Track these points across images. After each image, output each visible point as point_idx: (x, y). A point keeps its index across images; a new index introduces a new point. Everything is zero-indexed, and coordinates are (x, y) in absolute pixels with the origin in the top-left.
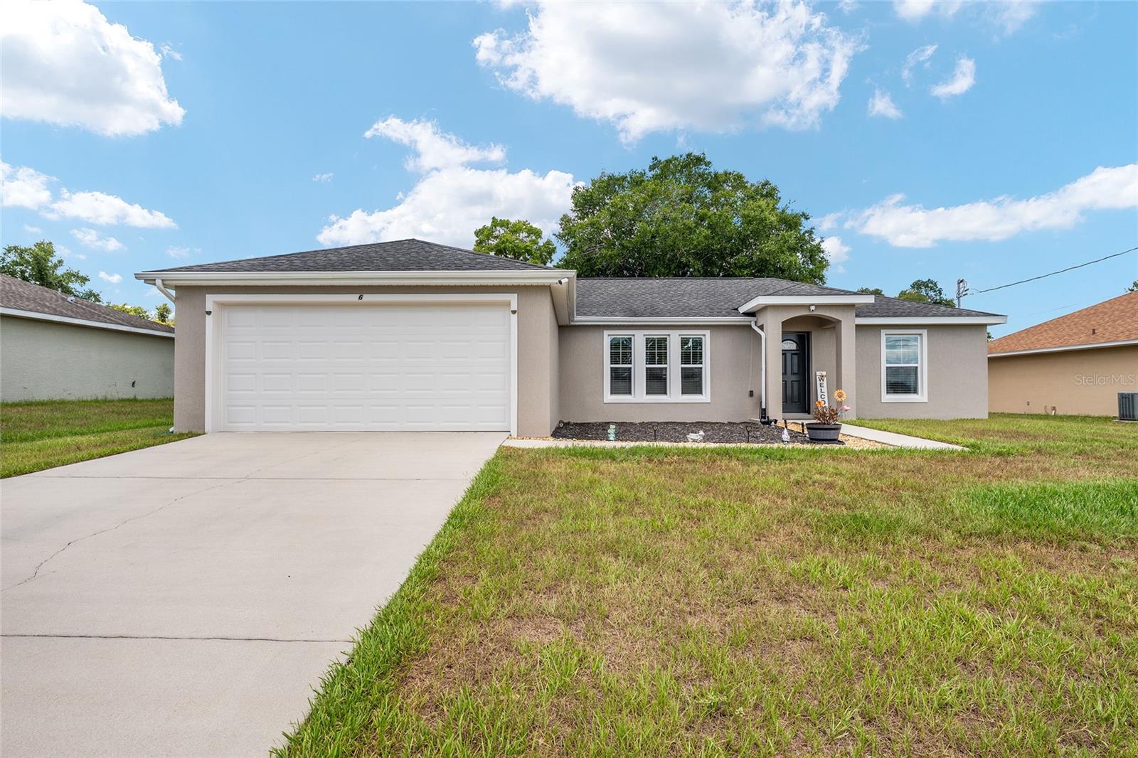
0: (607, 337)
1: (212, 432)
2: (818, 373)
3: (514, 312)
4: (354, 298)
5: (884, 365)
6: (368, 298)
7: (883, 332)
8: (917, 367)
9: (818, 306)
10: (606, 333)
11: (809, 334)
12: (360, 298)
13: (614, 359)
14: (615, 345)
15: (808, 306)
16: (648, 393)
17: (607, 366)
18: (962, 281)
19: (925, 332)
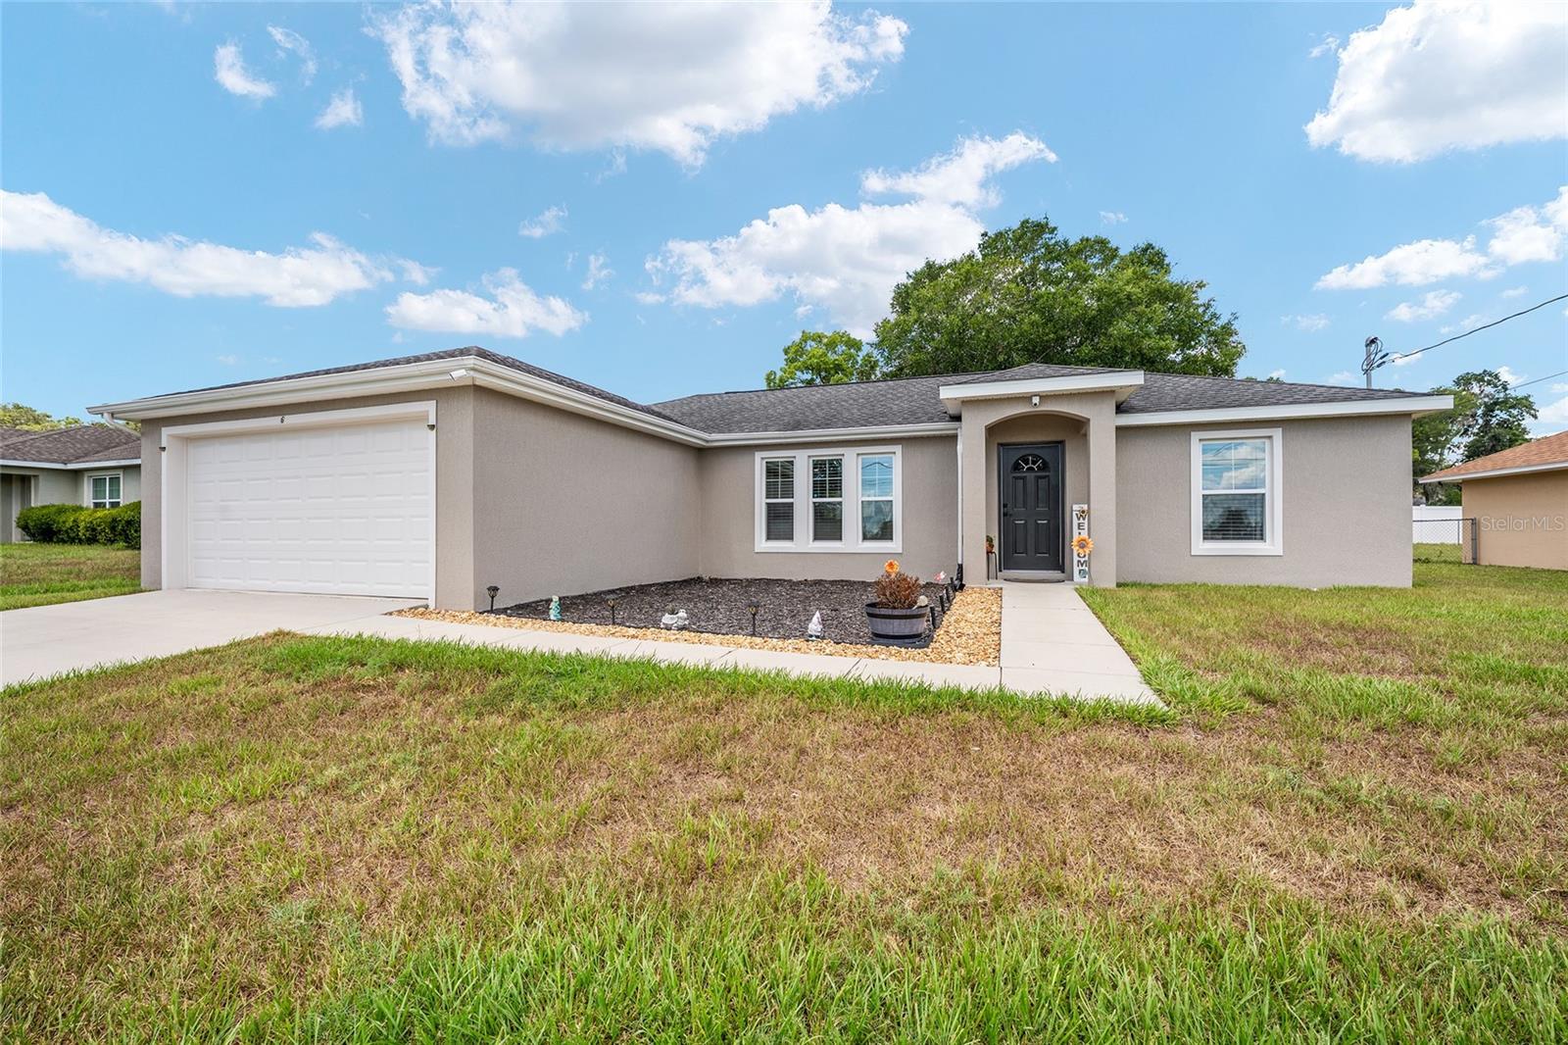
0: (759, 462)
1: (169, 589)
2: (1076, 507)
3: (432, 427)
4: (273, 422)
5: (1198, 491)
6: (291, 420)
7: (1195, 436)
8: (1264, 495)
9: (1045, 397)
10: (758, 455)
11: (1062, 442)
12: (282, 421)
13: (771, 492)
14: (772, 471)
15: (1026, 398)
16: (816, 538)
17: (761, 501)
18: (1373, 341)
19: (1277, 434)
